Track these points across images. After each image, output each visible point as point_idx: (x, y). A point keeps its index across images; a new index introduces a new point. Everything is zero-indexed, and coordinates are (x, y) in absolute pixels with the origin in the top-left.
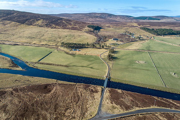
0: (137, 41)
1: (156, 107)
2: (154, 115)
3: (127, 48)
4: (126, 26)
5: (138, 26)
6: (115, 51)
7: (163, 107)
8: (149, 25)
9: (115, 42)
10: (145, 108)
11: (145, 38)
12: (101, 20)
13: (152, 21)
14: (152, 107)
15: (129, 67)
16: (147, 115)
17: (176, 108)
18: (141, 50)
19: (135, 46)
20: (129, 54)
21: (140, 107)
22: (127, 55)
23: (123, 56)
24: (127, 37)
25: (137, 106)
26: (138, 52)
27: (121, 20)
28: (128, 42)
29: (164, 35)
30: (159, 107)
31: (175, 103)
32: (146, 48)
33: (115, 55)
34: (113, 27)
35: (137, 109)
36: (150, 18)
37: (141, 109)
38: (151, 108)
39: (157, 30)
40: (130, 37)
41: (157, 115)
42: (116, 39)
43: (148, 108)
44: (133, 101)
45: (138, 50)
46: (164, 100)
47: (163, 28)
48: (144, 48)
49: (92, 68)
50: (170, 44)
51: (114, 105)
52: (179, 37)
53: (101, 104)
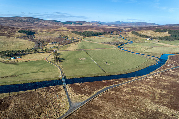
0: (72, 42)
1: (106, 87)
2: (108, 92)
3: (67, 49)
4: (57, 30)
5: (68, 29)
6: (59, 53)
7: (110, 85)
8: (76, 29)
9: (55, 45)
10: (101, 90)
11: (78, 40)
12: (29, 24)
13: (77, 25)
14: (104, 88)
15: (76, 64)
16: (104, 93)
17: (116, 84)
18: (79, 49)
19: (73, 47)
20: (71, 54)
21: (97, 90)
23: (67, 56)
24: (64, 40)
25: (95, 90)
26: (77, 51)
27: (51, 24)
28: (66, 44)
29: (89, 36)
30: (108, 86)
31: (114, 81)
32: (82, 47)
33: (60, 57)
34: (46, 31)
35: (96, 92)
36: (75, 23)
37: (98, 91)
39: (84, 32)
40: (65, 39)
41: (109, 91)
42: (55, 43)
43: (102, 89)
44: (91, 88)
45: (76, 49)
46: (108, 81)
47: (87, 30)
48: (80, 48)
49: (43, 72)
50: (96, 43)
51: (79, 95)
52: (99, 38)
53: (69, 98)
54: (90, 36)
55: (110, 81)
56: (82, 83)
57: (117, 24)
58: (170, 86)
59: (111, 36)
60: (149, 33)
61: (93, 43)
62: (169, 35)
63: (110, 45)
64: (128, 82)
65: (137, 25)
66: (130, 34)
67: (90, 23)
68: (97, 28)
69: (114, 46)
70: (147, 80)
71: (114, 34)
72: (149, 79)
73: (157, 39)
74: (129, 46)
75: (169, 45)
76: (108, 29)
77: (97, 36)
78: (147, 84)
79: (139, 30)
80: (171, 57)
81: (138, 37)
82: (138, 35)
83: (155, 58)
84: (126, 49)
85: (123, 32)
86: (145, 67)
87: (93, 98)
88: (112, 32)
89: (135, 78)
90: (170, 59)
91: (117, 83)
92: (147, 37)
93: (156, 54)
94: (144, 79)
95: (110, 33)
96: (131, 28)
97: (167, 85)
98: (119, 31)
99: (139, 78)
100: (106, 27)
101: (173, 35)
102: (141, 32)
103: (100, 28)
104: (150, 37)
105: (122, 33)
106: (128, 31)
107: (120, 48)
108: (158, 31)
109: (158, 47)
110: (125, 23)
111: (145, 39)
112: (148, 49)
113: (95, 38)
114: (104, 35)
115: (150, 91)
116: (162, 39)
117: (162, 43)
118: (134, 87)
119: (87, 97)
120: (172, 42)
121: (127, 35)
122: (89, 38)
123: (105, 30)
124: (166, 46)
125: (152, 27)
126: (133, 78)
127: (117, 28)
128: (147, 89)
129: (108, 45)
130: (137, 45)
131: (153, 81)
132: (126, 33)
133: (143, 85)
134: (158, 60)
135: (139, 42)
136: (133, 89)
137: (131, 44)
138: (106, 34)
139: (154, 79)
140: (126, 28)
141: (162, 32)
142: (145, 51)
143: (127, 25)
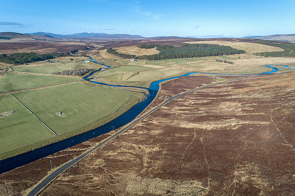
1: (55, 169)
2: (57, 182)
7: (63, 163)
10: (40, 182)
14: (49, 173)
17: (77, 155)
21: (32, 185)
25: (27, 187)
29: (26, 62)
31: (75, 150)
37: (35, 186)
38: (49, 175)
41: (59, 179)
43: (45, 178)
46: (61, 154)
47: (21, 51)
48: (1, 90)
50: (40, 74)
52: (48, 64)
54: (28, 62)
55: (66, 153)
57: (83, 37)
59: (72, 60)
60: (133, 50)
61: (34, 77)
63: (70, 76)
64: (101, 144)
65: (116, 39)
66: (104, 54)
67: (28, 35)
68: (44, 46)
69: (77, 77)
70: (132, 132)
71: (78, 56)
72: (135, 128)
73: (144, 58)
74: (104, 75)
75: (160, 67)
76: (67, 46)
77: (43, 60)
79: (118, 47)
80: (162, 85)
81: (118, 58)
82: (116, 54)
83: (143, 89)
84: (99, 80)
85: (94, 51)
88: (75, 52)
89: (113, 133)
90: (162, 89)
91: (78, 153)
92: (129, 57)
93: (144, 83)
94: (126, 132)
95: (71, 54)
96: (106, 43)
98: (87, 49)
99: (119, 131)
100: (63, 44)
101: (163, 51)
102: (121, 50)
103: (51, 46)
104: (134, 57)
105: (91, 53)
106: (103, 49)
108: (144, 48)
109: (146, 71)
110: (97, 35)
111: (128, 60)
112: (132, 76)
113: (40, 65)
114: (58, 59)
115: (135, 153)
116: (150, 58)
117: (151, 64)
120: (163, 61)
121: (100, 56)
122: (24, 66)
123: (60, 48)
124: (156, 69)
126: (109, 134)
127: (84, 44)
130: (115, 71)
131: (141, 132)
132: (98, 53)
134: (147, 93)
135: (120, 65)
136: (107, 160)
137: (107, 71)
138: (62, 55)
139: (142, 128)
140: (99, 43)
141: (149, 48)
142: (129, 80)
143: (100, 38)
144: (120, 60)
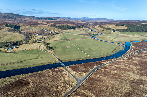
0: (55, 34)
2: (100, 69)
5: (46, 24)
9: (41, 37)
10: (93, 68)
11: (58, 32)
15: (65, 51)
16: (97, 71)
18: (62, 40)
19: (57, 38)
20: (58, 43)
21: (91, 69)
22: (57, 44)
23: (55, 45)
26: (62, 41)
30: (97, 66)
31: (100, 62)
37: (92, 69)
38: (95, 67)
42: (41, 35)
43: (94, 68)
44: (86, 68)
45: (60, 40)
47: (63, 25)
48: (63, 39)
49: (42, 58)
50: (73, 34)
51: (80, 73)
52: (75, 30)
53: (73, 75)
54: (67, 29)
55: (97, 62)
56: (77, 65)
57: (84, 19)
58: (141, 63)
59: (83, 29)
60: (112, 26)
61: (71, 35)
62: (126, 28)
63: (85, 36)
64: (111, 62)
65: (100, 21)
66: (97, 27)
68: (70, 23)
69: (89, 37)
70: (123, 60)
71: (85, 28)
72: (124, 59)
73: (119, 31)
74: (100, 37)
75: (128, 35)
76: (79, 23)
77: (72, 29)
78: (125, 63)
79: (103, 24)
80: (132, 44)
81: (104, 30)
82: (104, 28)
83: (122, 45)
84: (99, 39)
86: (117, 52)
87: (91, 74)
88: (83, 26)
89: (114, 59)
90: (132, 46)
91: (103, 63)
92: (111, 29)
93: (121, 42)
95: (82, 27)
96: (96, 22)
97: (138, 63)
98: (88, 25)
99: (116, 59)
100: (77, 22)
101: (129, 28)
102: (106, 26)
103: (73, 23)
104: (113, 30)
105: (91, 27)
106: (95, 25)
107: (94, 38)
109: (121, 37)
110: (90, 19)
111: (110, 31)
112: (114, 38)
113: (72, 31)
114: (77, 29)
115: (129, 67)
116: (122, 31)
117: (123, 34)
118: (117, 65)
119: (87, 74)
120: (129, 33)
122: (66, 31)
123: (77, 24)
124: (126, 36)
125: (112, 22)
126: (112, 59)
127: (86, 23)
128: (126, 66)
129: (84, 36)
130: (105, 35)
131: (128, 61)
132: (94, 27)
133: (122, 63)
134: (125, 46)
135: (106, 33)
136: (116, 67)
137: (101, 35)
138: (79, 27)
139: (128, 60)
140: (92, 23)
142: (113, 40)
143: (92, 20)
144: (106, 31)
